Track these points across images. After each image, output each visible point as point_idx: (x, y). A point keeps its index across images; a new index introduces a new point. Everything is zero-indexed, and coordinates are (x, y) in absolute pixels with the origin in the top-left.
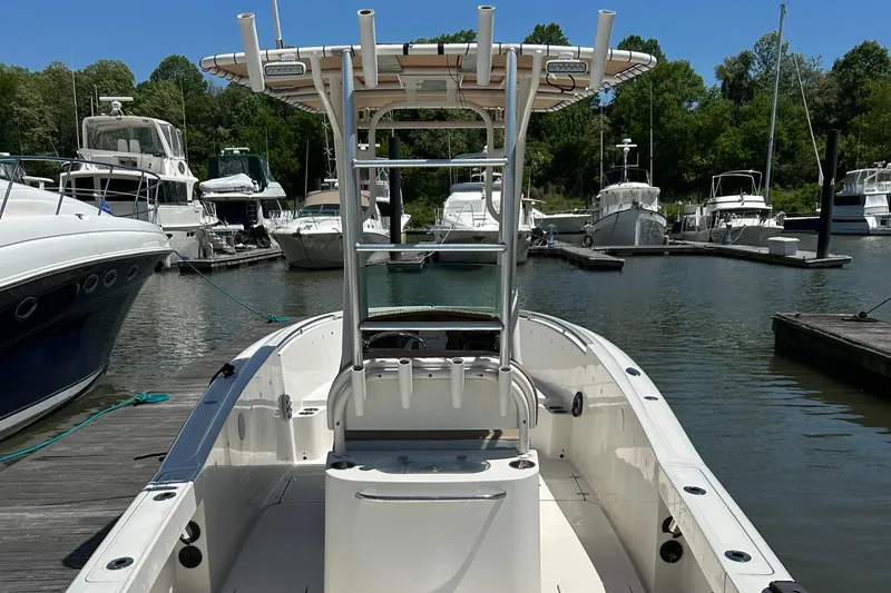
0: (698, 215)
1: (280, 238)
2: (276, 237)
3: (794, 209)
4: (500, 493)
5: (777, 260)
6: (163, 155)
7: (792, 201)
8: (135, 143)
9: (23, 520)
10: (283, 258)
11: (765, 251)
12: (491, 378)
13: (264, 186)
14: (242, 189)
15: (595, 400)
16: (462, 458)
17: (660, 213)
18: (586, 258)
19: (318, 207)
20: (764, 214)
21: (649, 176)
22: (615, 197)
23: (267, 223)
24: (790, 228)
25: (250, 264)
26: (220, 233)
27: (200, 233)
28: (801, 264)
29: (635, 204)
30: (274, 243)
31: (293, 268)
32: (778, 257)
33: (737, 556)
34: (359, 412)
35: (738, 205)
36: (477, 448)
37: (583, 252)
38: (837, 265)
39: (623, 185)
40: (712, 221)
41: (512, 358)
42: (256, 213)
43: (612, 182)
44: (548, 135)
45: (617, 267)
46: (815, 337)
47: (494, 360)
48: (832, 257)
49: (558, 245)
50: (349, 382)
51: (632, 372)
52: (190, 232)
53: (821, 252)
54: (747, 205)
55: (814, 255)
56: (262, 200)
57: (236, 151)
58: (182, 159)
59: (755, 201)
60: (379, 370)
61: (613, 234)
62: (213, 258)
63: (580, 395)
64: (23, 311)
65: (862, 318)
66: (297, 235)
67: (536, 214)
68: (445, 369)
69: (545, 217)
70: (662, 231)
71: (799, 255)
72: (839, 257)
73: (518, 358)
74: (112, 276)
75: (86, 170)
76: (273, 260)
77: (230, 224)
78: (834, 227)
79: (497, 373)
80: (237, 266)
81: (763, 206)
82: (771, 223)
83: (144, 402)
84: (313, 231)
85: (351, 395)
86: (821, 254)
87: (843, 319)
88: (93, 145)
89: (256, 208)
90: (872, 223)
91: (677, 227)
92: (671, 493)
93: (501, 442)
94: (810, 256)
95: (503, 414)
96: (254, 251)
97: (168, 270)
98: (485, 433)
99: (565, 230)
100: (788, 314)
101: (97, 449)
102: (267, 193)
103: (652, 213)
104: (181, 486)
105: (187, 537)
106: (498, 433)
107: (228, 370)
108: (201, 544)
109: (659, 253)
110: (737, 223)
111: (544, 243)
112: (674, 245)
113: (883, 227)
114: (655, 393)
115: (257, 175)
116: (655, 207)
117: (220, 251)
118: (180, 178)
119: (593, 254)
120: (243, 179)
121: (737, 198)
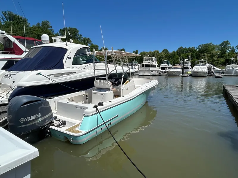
6: (153, 61)
8: (150, 60)
10: (166, 75)
13: (169, 65)
14: (165, 66)
21: (237, 63)
22: (229, 67)
26: (161, 71)
27: (158, 71)
29: (233, 68)
39: (231, 65)
43: (229, 64)
44: (224, 57)
45: (221, 78)
52: (156, 71)
57: (165, 61)
58: (156, 62)
75: (144, 63)
84: (170, 71)
88: (145, 60)
89: (167, 68)
102: (169, 66)
103: (236, 69)
115: (168, 64)
118: (155, 64)
120: (166, 64)
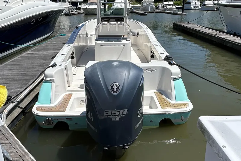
0: (161, 5)
1: (83, 9)
2: (82, 9)
3: (178, 5)
4: (124, 45)
5: (175, 14)
7: (178, 3)
9: (44, 53)
10: (84, 13)
11: (172, 12)
12: (123, 26)
15: (141, 34)
16: (118, 40)
17: (154, 5)
18: (140, 13)
19: (90, 3)
20: (173, 5)
22: (146, 2)
23: (80, 6)
24: (177, 8)
25: (78, 14)
26: (72, 8)
28: (179, 14)
29: (149, 3)
30: (82, 10)
31: (86, 15)
32: (175, 13)
33: (162, 53)
34: (101, 31)
35: (168, 4)
36: (121, 38)
37: (139, 12)
38: (185, 15)
40: (163, 6)
41: (126, 22)
42: (78, 4)
45: (146, 15)
46: (180, 26)
47: (123, 23)
48: (184, 13)
49: (135, 11)
50: (99, 26)
51: (147, 28)
52: (67, 8)
53: (183, 12)
54: (170, 4)
55: (181, 13)
56: (79, 2)
59: (171, 3)
60: (104, 24)
61: (145, 9)
62: (71, 13)
63: (138, 33)
64: (40, 19)
65: (188, 23)
66: (86, 8)
67: (131, 5)
68: (115, 24)
69: (133, 6)
70: (154, 8)
71: (178, 13)
72: (186, 13)
73: (127, 23)
74: (55, 13)
76: (82, 13)
77: (73, 6)
78: (185, 8)
79: (124, 25)
80: (75, 14)
81: (173, 4)
82: (174, 7)
83: (62, 36)
84: (89, 7)
85: (99, 28)
86: (182, 13)
87: (185, 23)
89: (78, 3)
90: (192, 8)
91: (157, 8)
92: (152, 46)
93: (124, 37)
94: (180, 13)
95: (125, 32)
96: (78, 11)
97: (62, 15)
98: (122, 36)
99: (137, 9)
100: (176, 22)
101: (55, 43)
103: (152, 5)
104: (71, 44)
105: (72, 53)
106: (124, 36)
107: (77, 27)
108: (74, 55)
109: (154, 12)
110: (168, 7)
111: (133, 10)
112: (156, 11)
113: (194, 8)
114: (150, 31)
116: (153, 4)
117: (72, 12)
119: (141, 12)
121: (168, 2)
